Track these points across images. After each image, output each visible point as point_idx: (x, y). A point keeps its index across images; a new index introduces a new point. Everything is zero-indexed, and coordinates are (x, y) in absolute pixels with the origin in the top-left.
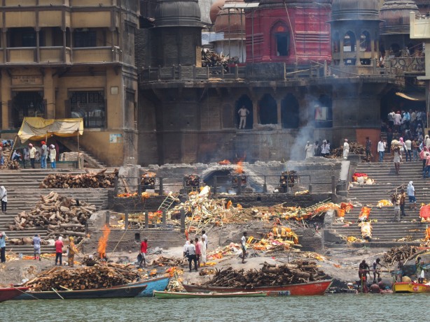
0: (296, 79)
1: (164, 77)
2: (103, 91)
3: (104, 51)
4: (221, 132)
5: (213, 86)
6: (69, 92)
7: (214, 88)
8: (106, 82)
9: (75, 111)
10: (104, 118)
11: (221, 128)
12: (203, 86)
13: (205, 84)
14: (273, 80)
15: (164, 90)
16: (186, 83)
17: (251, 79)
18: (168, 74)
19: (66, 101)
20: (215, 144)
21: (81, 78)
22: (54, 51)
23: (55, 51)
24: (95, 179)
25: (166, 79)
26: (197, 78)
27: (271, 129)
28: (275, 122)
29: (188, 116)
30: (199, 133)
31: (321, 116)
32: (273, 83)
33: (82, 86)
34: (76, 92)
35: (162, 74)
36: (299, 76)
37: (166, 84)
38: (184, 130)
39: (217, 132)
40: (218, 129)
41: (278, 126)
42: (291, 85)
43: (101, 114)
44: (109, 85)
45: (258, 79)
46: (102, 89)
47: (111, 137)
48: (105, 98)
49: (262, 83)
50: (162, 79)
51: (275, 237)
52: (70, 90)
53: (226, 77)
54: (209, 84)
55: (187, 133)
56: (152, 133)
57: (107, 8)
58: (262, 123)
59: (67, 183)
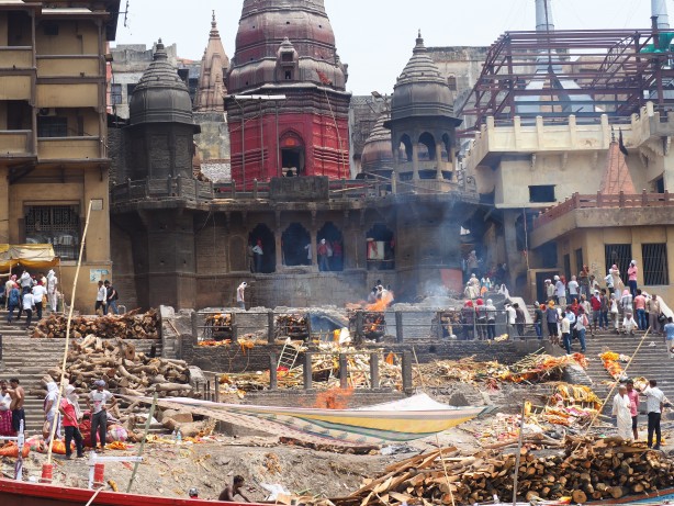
0: (346, 199)
1: (154, 193)
2: (78, 206)
3: (86, 143)
4: (227, 277)
5: (221, 209)
6: (25, 207)
7: (223, 213)
8: (84, 191)
9: (32, 237)
10: (76, 248)
11: (228, 271)
12: (207, 209)
13: (210, 206)
14: (312, 200)
15: (153, 213)
16: (189, 201)
17: (279, 199)
18: (162, 188)
19: (20, 220)
20: (220, 294)
21: (43, 186)
22: (15, 137)
23: (19, 137)
24: (123, 325)
25: (157, 195)
26: (200, 197)
27: (305, 272)
28: (308, 262)
29: (184, 251)
30: (198, 278)
31: (377, 253)
32: (312, 205)
33: (44, 197)
34: (34, 207)
35: (152, 189)
36: (349, 196)
37: (159, 203)
38: (180, 272)
39: (223, 277)
40: (223, 272)
41: (314, 269)
42: (339, 208)
43: (73, 240)
44: (88, 196)
45: (290, 199)
46: (77, 203)
47: (92, 274)
48: (81, 216)
49: (296, 205)
50: (151, 195)
51: (566, 403)
52: (27, 204)
53: (240, 197)
54: (215, 207)
55: (184, 276)
56: (129, 277)
57: (93, 78)
58: (288, 264)
59: (78, 330)
